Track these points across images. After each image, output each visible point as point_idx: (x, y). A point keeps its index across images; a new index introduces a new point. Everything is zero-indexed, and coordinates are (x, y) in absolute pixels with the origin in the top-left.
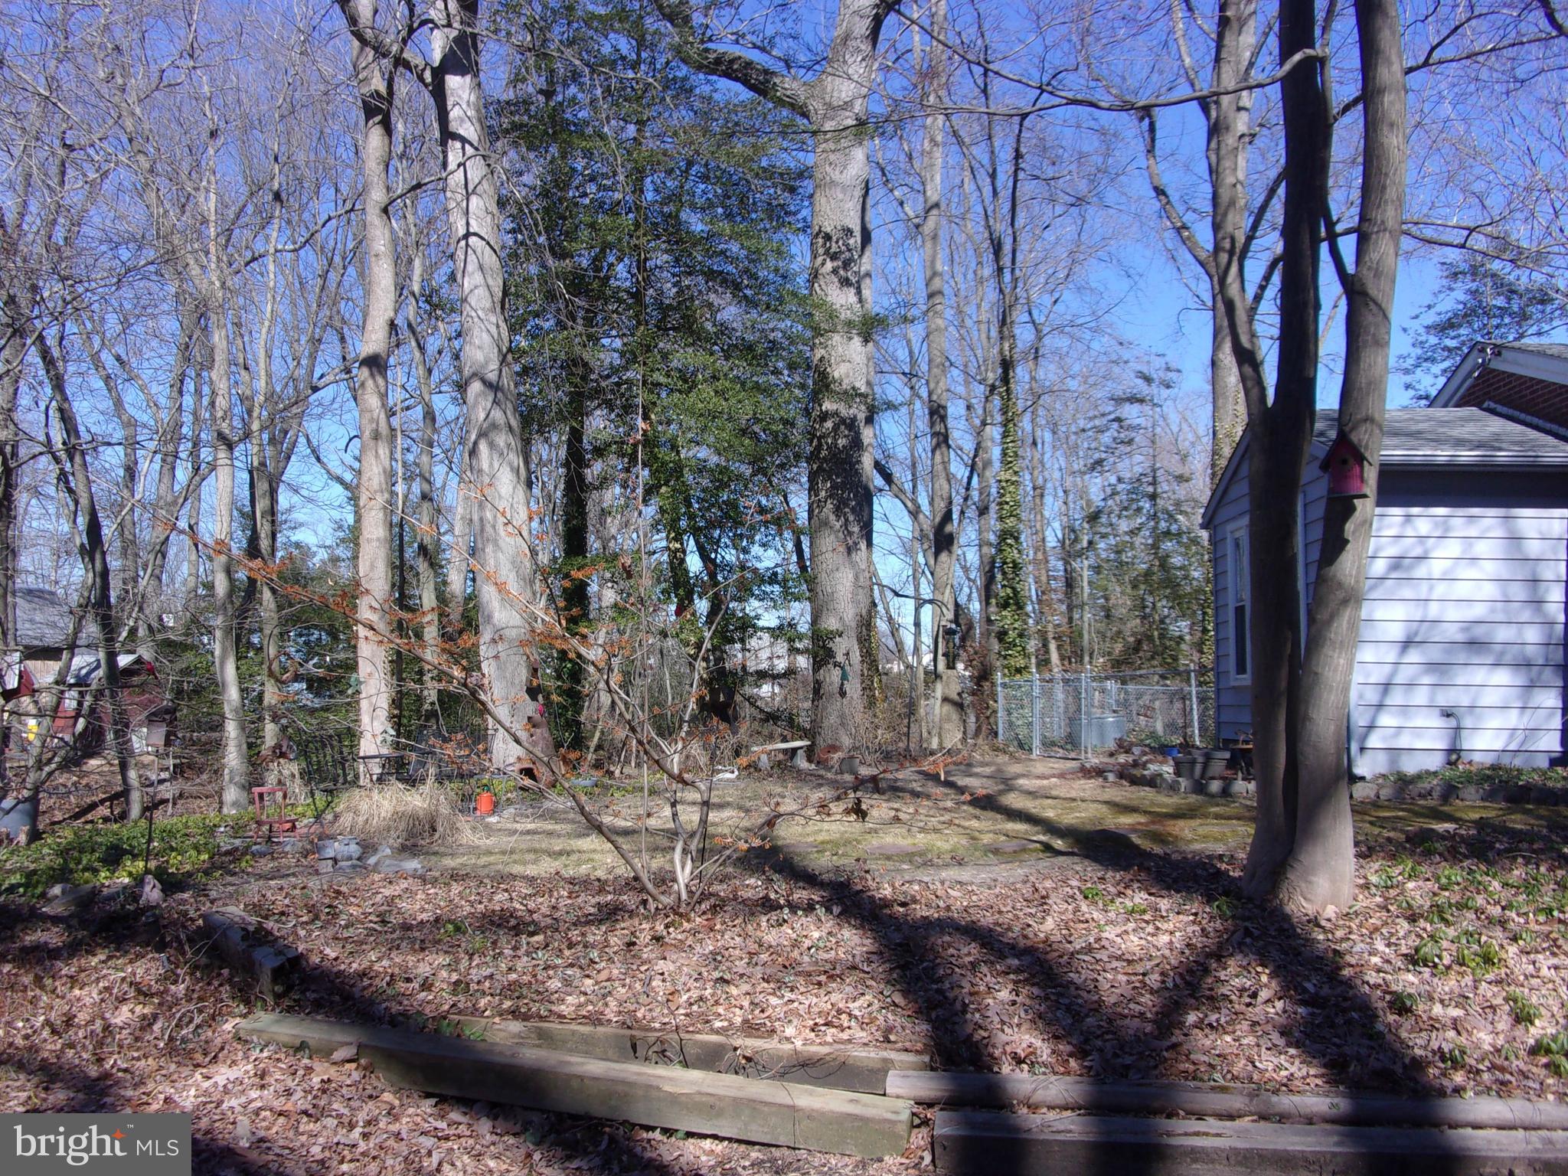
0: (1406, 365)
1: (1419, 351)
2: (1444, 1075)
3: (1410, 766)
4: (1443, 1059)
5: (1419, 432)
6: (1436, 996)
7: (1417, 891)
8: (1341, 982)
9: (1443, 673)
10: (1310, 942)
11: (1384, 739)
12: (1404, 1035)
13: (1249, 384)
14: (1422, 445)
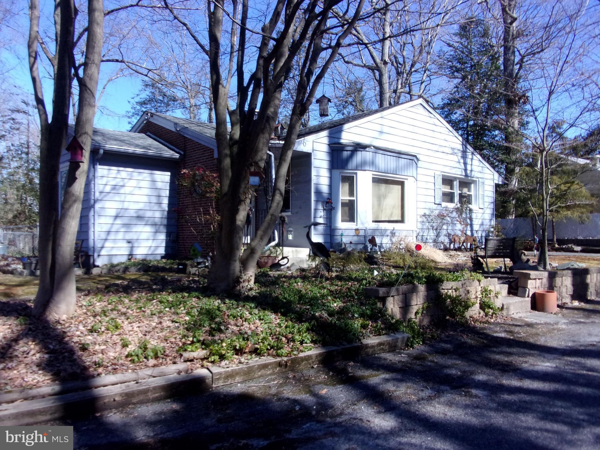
0: (129, 115)
1: (134, 111)
2: (95, 370)
3: (115, 261)
4: (96, 365)
5: (124, 140)
6: (97, 343)
7: (98, 306)
8: (64, 343)
9: (128, 228)
10: (55, 329)
11: (107, 251)
12: (84, 358)
13: (41, 113)
14: (124, 145)
